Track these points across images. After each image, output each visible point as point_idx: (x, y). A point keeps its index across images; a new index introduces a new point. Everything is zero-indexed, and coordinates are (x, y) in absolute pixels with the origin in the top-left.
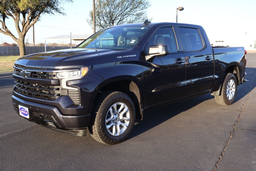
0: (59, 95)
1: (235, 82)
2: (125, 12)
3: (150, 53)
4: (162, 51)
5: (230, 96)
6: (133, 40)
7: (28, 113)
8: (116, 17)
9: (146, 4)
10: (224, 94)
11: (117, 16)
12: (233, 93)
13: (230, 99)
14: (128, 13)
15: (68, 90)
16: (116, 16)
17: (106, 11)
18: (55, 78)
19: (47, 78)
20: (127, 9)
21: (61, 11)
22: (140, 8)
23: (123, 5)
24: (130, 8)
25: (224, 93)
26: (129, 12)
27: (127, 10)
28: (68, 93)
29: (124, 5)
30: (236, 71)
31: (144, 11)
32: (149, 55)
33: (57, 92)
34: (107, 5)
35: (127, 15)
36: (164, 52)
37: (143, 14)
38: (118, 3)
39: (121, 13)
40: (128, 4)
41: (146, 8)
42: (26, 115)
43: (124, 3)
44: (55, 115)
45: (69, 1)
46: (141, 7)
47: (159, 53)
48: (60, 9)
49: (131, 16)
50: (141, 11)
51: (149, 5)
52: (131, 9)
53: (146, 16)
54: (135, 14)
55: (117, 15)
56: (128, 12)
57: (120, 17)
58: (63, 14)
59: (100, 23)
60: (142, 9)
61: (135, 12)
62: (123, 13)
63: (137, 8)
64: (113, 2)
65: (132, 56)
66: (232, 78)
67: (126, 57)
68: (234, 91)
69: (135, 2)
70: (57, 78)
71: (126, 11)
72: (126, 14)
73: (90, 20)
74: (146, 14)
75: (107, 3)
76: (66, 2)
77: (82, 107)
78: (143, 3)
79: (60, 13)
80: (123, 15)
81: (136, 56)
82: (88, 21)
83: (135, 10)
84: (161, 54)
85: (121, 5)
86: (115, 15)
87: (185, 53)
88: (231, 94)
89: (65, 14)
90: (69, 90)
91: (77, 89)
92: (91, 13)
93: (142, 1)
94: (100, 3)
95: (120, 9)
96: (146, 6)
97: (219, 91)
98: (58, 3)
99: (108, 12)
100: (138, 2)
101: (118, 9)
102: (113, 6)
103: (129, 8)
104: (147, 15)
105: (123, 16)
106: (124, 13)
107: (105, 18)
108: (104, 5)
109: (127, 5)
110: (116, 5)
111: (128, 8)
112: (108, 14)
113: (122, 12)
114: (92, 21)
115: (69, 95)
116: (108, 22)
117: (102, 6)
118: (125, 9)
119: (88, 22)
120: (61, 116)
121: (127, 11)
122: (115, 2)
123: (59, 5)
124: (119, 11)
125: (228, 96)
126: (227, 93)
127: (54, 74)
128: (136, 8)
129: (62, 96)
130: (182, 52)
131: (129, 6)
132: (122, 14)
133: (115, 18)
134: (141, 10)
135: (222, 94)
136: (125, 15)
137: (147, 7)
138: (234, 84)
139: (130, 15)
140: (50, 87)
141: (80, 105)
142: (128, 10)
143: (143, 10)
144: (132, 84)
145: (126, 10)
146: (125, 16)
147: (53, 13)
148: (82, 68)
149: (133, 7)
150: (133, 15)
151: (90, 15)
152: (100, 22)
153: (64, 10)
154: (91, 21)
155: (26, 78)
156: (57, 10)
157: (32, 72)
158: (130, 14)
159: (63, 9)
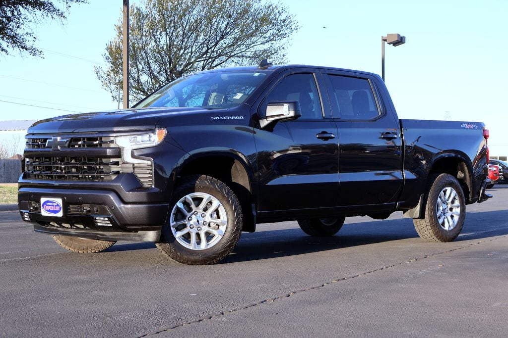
0: (117, 173)
1: (458, 192)
2: (215, 49)
3: (268, 114)
4: (289, 111)
5: (449, 222)
6: (238, 94)
7: (60, 208)
8: (189, 64)
9: (282, 24)
10: (430, 216)
11: (193, 60)
12: (456, 218)
13: (446, 227)
14: (228, 50)
15: (133, 165)
16: (190, 59)
17: (157, 45)
18: (112, 145)
19: (98, 147)
20: (222, 37)
21: (28, 44)
22: (265, 37)
23: (212, 25)
24: (233, 36)
25: (431, 213)
26: (229, 47)
27: (224, 43)
28: (133, 168)
29: (215, 26)
30: (463, 171)
31: (276, 44)
32: (266, 117)
33: (114, 168)
34: (162, 25)
35: (224, 58)
36: (292, 114)
37: (273, 54)
38: (196, 21)
39: (204, 50)
40: (225, 23)
41: (284, 36)
42: (57, 212)
43: (214, 21)
44: (111, 205)
45: (55, 16)
46: (268, 34)
47: (282, 115)
48: (25, 37)
49: (236, 59)
50: (266, 46)
51: (293, 27)
52: (237, 39)
53: (281, 60)
54: (248, 54)
55: (190, 57)
56: (225, 48)
57: (201, 64)
58: (33, 51)
59: (138, 81)
60: (271, 40)
61: (248, 47)
62: (210, 51)
63: (255, 36)
64: (180, 18)
65: (236, 118)
66: (451, 184)
67: (227, 119)
68: (457, 212)
69: (248, 19)
70: (117, 146)
71: (219, 45)
72: (220, 55)
73: (106, 72)
74: (284, 56)
75: (160, 21)
76: (45, 16)
77: (158, 190)
78: (273, 21)
79: (23, 48)
80: (210, 58)
81: (243, 118)
82: (102, 74)
83: (248, 42)
84: (286, 116)
85: (203, 27)
86: (187, 57)
87: (337, 122)
88: (449, 218)
89: (38, 53)
90: (135, 165)
91: (149, 162)
92: (111, 49)
93: (272, 16)
94: (139, 21)
95: (201, 39)
96: (285, 30)
97: (418, 208)
98: (21, 20)
99: (162, 47)
100: (259, 17)
101: (196, 39)
102: (179, 29)
103: (230, 36)
104: (284, 58)
105: (210, 60)
106: (213, 52)
107: (155, 67)
108: (152, 26)
109: (224, 25)
110: (187, 28)
111: (227, 34)
112: (163, 53)
113: (208, 49)
114: (112, 74)
115: (136, 172)
116: (162, 78)
117: (145, 28)
118: (218, 39)
119: (100, 78)
120: (122, 205)
121: (224, 45)
122: (187, 18)
123: (22, 26)
124: (199, 44)
125: (441, 221)
126: (438, 214)
127: (112, 139)
128: (252, 35)
129: (123, 174)
130: (332, 120)
131: (228, 30)
132: (207, 52)
133: (187, 65)
134: (267, 42)
135: (427, 216)
136: (216, 57)
137: (286, 32)
138: (457, 198)
139: (232, 56)
140: (104, 160)
141: (153, 186)
142: (228, 40)
143: (273, 42)
144: (236, 166)
145: (222, 41)
146: (217, 61)
147: (5, 48)
148: (157, 130)
149: (242, 31)
150: (243, 56)
151: (108, 54)
152: (138, 77)
153: (37, 41)
154: (108, 75)
155: (59, 150)
156: (14, 39)
157: (72, 138)
158: (233, 54)
159: (31, 38)
